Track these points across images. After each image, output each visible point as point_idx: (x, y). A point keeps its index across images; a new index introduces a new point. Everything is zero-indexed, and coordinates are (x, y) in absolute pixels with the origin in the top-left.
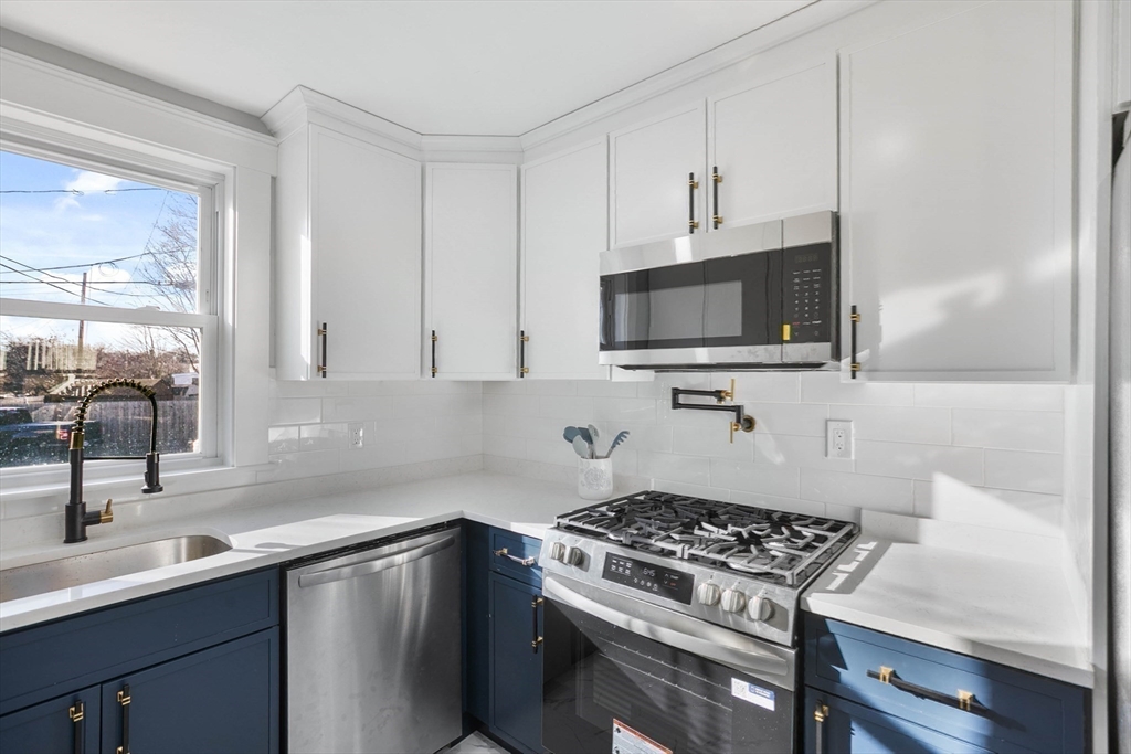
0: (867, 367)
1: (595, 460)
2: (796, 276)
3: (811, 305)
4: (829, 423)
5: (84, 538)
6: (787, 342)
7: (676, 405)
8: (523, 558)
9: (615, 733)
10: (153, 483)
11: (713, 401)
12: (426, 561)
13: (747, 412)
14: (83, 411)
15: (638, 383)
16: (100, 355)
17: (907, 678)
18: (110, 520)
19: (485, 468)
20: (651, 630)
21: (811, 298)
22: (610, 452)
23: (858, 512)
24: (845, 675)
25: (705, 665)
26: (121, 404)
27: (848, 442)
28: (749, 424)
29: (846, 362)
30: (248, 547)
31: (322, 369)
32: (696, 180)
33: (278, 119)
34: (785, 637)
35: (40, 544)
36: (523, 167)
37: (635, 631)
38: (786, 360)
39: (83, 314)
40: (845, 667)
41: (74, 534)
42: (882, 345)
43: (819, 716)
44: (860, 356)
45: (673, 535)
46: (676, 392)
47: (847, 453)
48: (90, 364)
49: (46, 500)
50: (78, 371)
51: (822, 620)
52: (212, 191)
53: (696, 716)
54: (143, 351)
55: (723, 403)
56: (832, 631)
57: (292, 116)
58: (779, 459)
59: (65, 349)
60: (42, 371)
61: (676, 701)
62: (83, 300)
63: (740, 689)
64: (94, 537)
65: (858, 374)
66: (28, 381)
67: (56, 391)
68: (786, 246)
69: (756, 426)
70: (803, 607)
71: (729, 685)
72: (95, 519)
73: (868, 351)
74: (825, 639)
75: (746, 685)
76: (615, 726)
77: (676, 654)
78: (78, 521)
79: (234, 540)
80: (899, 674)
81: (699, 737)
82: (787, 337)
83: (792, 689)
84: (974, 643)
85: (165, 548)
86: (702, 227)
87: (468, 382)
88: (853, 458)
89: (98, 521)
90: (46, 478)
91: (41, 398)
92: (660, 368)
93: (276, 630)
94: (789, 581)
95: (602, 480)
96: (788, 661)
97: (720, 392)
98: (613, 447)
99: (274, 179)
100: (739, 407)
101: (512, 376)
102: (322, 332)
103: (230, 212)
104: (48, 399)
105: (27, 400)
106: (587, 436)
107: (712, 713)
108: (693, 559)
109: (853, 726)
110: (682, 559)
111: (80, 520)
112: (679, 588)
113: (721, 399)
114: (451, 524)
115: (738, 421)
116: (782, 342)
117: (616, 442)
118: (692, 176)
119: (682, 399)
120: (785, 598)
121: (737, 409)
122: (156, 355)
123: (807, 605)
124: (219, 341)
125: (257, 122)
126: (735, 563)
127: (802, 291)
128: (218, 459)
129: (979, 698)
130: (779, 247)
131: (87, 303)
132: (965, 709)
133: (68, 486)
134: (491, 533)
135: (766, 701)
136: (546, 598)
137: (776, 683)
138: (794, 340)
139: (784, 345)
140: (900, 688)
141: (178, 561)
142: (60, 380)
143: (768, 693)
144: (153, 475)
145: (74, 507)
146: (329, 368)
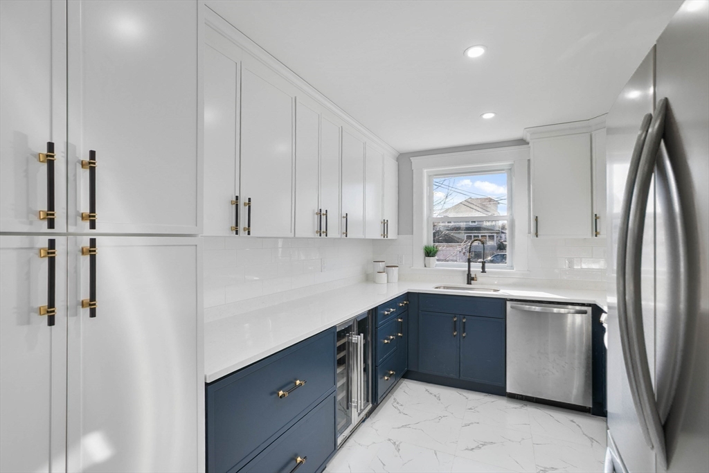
5: (471, 283)
10: (484, 271)
18: (476, 280)
33: (528, 139)
35: (462, 282)
41: (469, 283)
49: (464, 271)
52: (510, 170)
64: (473, 284)
72: (473, 279)
78: (469, 279)
93: (504, 319)
99: (528, 160)
102: (536, 219)
125: (522, 142)
128: (512, 267)
133: (467, 269)
144: (483, 268)
145: (469, 275)
146: (539, 233)
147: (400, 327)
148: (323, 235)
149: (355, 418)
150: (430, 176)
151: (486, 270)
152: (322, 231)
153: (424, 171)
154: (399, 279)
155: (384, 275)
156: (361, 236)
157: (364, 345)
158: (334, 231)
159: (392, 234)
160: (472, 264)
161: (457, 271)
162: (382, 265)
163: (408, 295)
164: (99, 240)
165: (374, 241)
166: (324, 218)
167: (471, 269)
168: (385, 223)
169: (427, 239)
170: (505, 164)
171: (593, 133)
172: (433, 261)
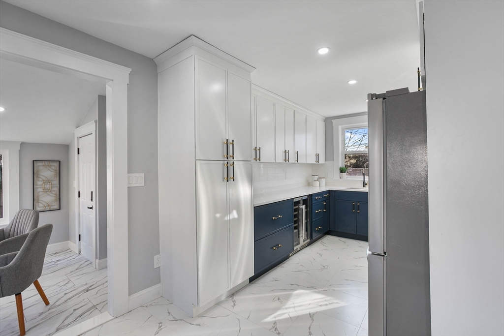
35: (361, 185)
41: (364, 186)
72: (365, 184)
133: (363, 179)
145: (364, 182)
147: (325, 207)
148: (287, 161)
149: (302, 243)
150: (343, 129)
152: (286, 159)
153: (339, 127)
154: (326, 185)
155: (318, 182)
156: (305, 162)
157: (306, 212)
158: (292, 160)
159: (322, 160)
160: (365, 176)
161: (358, 180)
162: (316, 177)
163: (329, 192)
164: (234, 162)
165: (312, 164)
166: (287, 154)
167: (365, 179)
168: (317, 155)
169: (341, 163)
172: (344, 174)
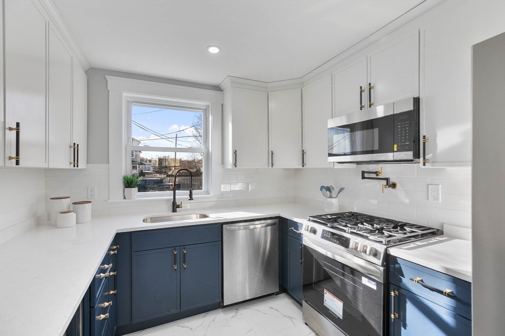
0: (431, 161)
1: (332, 199)
2: (399, 125)
3: (405, 136)
4: (429, 186)
5: (176, 212)
6: (396, 151)
7: (363, 178)
8: (298, 230)
9: (325, 294)
10: (191, 198)
11: (374, 176)
12: (269, 228)
13: (392, 180)
14: (175, 180)
15: (350, 169)
16: (181, 161)
17: (427, 283)
18: (182, 207)
19: (294, 201)
20: (333, 257)
21: (405, 133)
22: (337, 196)
23: (442, 225)
24: (404, 280)
25: (353, 271)
26: (186, 178)
27: (438, 194)
28: (394, 186)
29: (421, 159)
30: (214, 217)
31: (235, 165)
32: (363, 89)
33: (223, 86)
34: (379, 262)
35: (166, 211)
36: (303, 89)
37: (328, 256)
38: (395, 159)
39: (176, 150)
40: (404, 277)
41: (174, 211)
42: (437, 151)
43: (393, 294)
44: (427, 157)
45: (348, 225)
46: (363, 173)
47: (437, 199)
48: (178, 164)
49: (168, 200)
50: (175, 166)
51: (395, 258)
52: (206, 111)
53: (349, 289)
54: (192, 159)
55: (378, 177)
56: (399, 262)
57: (226, 85)
58: (407, 201)
59: (172, 159)
60: (166, 167)
61: (344, 283)
62: (176, 146)
63: (365, 281)
64: (178, 212)
65: (426, 164)
66: (164, 170)
67: (170, 173)
68: (395, 113)
69: (397, 187)
70: (388, 253)
71: (361, 279)
72: (178, 207)
73: (432, 154)
74: (397, 266)
75: (367, 279)
76: (325, 292)
77: (343, 266)
78: (175, 207)
79: (210, 215)
80: (423, 281)
81: (350, 297)
82: (395, 149)
83: (382, 282)
84: (447, 269)
85: (194, 216)
86: (366, 107)
87: (288, 169)
88: (440, 201)
89: (179, 207)
90: (168, 195)
91: (166, 175)
92: (358, 163)
93: (220, 242)
94: (384, 243)
95: (334, 206)
96: (381, 272)
97: (377, 172)
98: (338, 194)
99: (222, 105)
100: (387, 178)
101: (300, 167)
102: (235, 153)
103: (210, 116)
104: (167, 176)
105: (163, 176)
106: (329, 189)
107: (355, 288)
108: (352, 233)
109: (407, 300)
110: (348, 233)
111: (175, 206)
112: (345, 243)
113: (377, 175)
114: (276, 218)
115: (387, 184)
116: (393, 151)
117: (339, 192)
118: (361, 87)
119: (366, 175)
120: (381, 248)
121: (387, 179)
122: (196, 161)
123: (389, 252)
124: (208, 156)
125: (217, 88)
126: (371, 237)
127: (401, 131)
128: (208, 193)
129: (454, 293)
130: (393, 114)
131: (177, 147)
132: (445, 295)
133: (173, 197)
134: (289, 221)
135: (374, 286)
136: (304, 245)
137: (377, 280)
138: (398, 151)
139: (394, 153)
140: (424, 286)
141: (197, 218)
142: (170, 170)
143: (374, 283)
144: (191, 195)
145: (174, 202)
146: (237, 164)
150: (128, 102)
151: (193, 196)
153: (122, 94)
155: (72, 215)
159: (84, 162)
160: (178, 192)
161: (159, 200)
167: (176, 197)
168: (75, 148)
170: (202, 104)
171: (270, 94)
172: (134, 191)
